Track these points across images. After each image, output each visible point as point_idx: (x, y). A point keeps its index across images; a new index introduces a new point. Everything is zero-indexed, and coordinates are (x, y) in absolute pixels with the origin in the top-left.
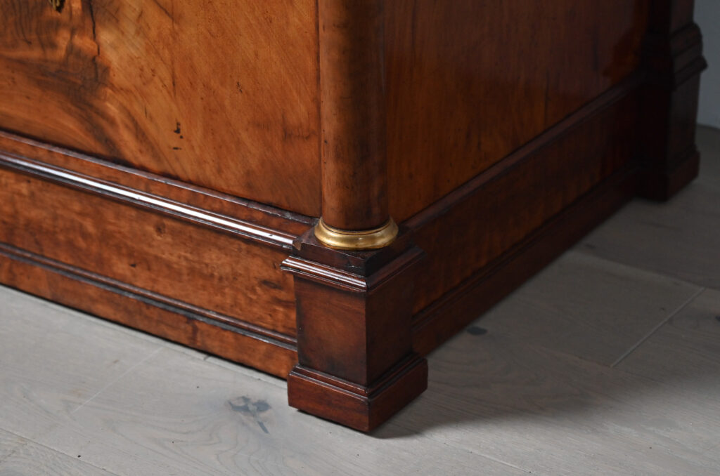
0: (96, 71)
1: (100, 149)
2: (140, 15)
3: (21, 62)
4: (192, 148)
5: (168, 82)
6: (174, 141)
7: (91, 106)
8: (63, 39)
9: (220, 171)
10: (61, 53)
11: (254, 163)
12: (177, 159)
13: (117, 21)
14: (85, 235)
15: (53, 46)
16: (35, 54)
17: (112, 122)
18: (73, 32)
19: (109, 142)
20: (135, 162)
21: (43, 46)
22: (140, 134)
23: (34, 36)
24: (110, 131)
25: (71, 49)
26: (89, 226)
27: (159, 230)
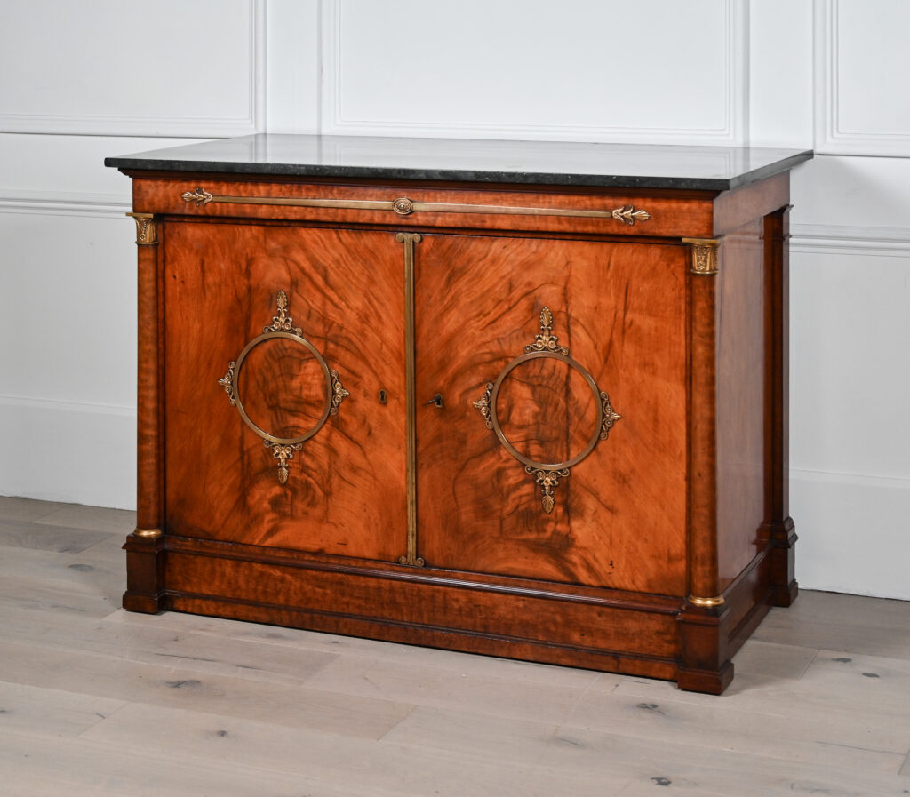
0: (568, 541)
1: (566, 579)
2: (595, 512)
3: (525, 541)
4: (619, 572)
5: (608, 541)
6: (608, 569)
7: (563, 558)
8: (550, 528)
9: (633, 582)
10: (548, 534)
11: (652, 575)
12: (610, 578)
13: (582, 516)
14: (555, 623)
15: (544, 531)
16: (533, 536)
17: (574, 565)
18: (556, 523)
19: (572, 575)
20: (585, 582)
21: (538, 532)
22: (590, 568)
23: (534, 527)
24: (573, 569)
25: (555, 532)
26: (558, 618)
27: (600, 614)
